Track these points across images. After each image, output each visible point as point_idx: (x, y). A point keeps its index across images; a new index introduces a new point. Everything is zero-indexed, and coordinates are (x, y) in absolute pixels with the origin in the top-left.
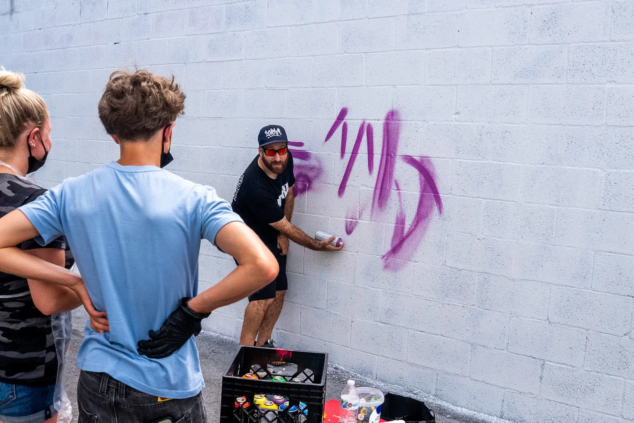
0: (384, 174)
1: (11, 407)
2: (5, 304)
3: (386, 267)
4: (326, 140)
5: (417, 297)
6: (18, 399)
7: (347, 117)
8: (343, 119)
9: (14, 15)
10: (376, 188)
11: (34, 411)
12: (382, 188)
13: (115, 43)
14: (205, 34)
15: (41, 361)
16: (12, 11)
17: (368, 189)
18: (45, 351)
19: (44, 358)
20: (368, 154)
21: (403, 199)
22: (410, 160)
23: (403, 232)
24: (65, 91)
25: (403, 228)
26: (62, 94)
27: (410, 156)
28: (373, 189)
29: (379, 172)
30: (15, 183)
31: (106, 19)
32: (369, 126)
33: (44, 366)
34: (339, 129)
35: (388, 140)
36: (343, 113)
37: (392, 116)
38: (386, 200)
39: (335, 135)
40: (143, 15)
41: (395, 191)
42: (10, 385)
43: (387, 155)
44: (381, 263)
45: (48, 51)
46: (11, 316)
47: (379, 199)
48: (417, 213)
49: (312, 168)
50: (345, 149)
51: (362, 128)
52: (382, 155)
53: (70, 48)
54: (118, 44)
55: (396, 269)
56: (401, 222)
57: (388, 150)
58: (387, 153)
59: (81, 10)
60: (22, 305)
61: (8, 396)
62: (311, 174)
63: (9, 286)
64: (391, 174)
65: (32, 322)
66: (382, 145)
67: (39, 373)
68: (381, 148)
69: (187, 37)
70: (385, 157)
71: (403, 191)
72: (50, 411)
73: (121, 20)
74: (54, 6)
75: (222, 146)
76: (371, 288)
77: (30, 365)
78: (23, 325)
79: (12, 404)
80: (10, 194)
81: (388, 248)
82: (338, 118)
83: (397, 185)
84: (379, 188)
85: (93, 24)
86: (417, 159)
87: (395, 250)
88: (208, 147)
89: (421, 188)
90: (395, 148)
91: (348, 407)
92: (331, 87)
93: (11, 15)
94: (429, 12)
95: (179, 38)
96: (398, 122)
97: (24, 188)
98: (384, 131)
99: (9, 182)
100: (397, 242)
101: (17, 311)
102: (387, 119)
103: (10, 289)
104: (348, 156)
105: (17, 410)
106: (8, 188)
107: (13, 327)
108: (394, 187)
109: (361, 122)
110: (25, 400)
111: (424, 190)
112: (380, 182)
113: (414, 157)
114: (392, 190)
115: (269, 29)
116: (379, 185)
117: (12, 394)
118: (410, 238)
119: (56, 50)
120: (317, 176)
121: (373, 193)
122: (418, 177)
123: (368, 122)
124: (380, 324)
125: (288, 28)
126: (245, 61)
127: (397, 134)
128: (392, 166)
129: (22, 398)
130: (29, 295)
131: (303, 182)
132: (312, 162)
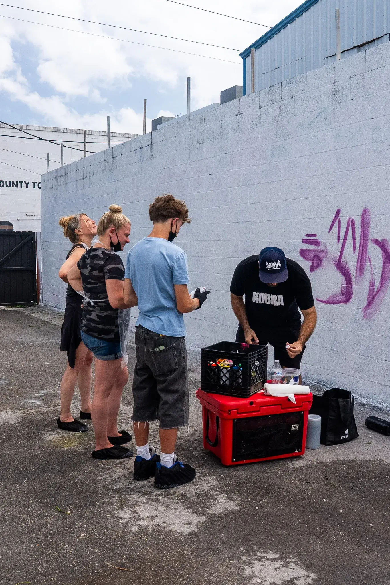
0: (362, 252)
1: (100, 350)
2: (98, 304)
3: (365, 316)
4: (329, 232)
5: (383, 336)
6: (102, 347)
7: (340, 215)
8: (338, 217)
9: (153, 159)
10: (358, 263)
11: (110, 354)
12: (361, 262)
13: (210, 174)
14: (260, 165)
15: (113, 331)
16: (152, 157)
17: (353, 263)
18: (115, 327)
19: (114, 330)
20: (353, 239)
21: (373, 269)
22: (377, 242)
23: (373, 291)
25: (374, 289)
27: (377, 239)
28: (356, 263)
29: (359, 251)
30: (104, 252)
31: (204, 158)
32: (353, 220)
33: (114, 333)
34: (336, 223)
35: (364, 229)
36: (338, 212)
37: (365, 212)
38: (364, 270)
39: (334, 227)
40: (225, 154)
41: (368, 264)
42: (99, 340)
43: (363, 239)
44: (361, 314)
45: (172, 182)
46: (101, 310)
47: (360, 270)
48: (382, 278)
49: (321, 251)
50: (340, 236)
51: (349, 222)
52: (361, 239)
53: (185, 180)
54: (212, 175)
55: (370, 318)
56: (372, 285)
57: (364, 236)
58: (363, 238)
59: (190, 153)
60: (105, 304)
61: (99, 345)
62: (321, 255)
63: (100, 296)
64: (366, 252)
65: (108, 313)
66: (360, 232)
67: (112, 336)
68: (360, 234)
69: (249, 167)
70: (362, 240)
71: (373, 264)
72: (117, 356)
73: (213, 158)
74: (175, 152)
75: (271, 239)
76: (357, 332)
77: (108, 332)
78: (105, 314)
79: (101, 349)
80: (102, 256)
81: (366, 303)
82: (335, 216)
83: (370, 260)
84: (360, 262)
85: (197, 162)
86: (380, 240)
87: (370, 304)
88: (263, 241)
89: (383, 261)
90: (368, 235)
91: (274, 374)
92: (331, 195)
93: (151, 159)
94: (384, 139)
95: (245, 168)
96: (369, 216)
97: (108, 253)
98: (361, 223)
99: (102, 251)
100: (370, 299)
101: (103, 307)
102: (363, 215)
103: (101, 297)
104: (341, 241)
105: (103, 352)
106: (101, 253)
107: (101, 315)
108: (368, 261)
109: (348, 217)
110: (106, 348)
111: (385, 262)
112: (360, 258)
113: (378, 240)
114: (367, 263)
115: (295, 159)
116: (360, 260)
117: (100, 344)
118: (378, 296)
120: (324, 257)
121: (356, 266)
122: (381, 253)
123: (352, 217)
124: (362, 357)
125: (306, 157)
126: (283, 181)
127: (369, 224)
128: (366, 247)
129: (105, 346)
130: (108, 301)
131: (317, 261)
132: (322, 247)
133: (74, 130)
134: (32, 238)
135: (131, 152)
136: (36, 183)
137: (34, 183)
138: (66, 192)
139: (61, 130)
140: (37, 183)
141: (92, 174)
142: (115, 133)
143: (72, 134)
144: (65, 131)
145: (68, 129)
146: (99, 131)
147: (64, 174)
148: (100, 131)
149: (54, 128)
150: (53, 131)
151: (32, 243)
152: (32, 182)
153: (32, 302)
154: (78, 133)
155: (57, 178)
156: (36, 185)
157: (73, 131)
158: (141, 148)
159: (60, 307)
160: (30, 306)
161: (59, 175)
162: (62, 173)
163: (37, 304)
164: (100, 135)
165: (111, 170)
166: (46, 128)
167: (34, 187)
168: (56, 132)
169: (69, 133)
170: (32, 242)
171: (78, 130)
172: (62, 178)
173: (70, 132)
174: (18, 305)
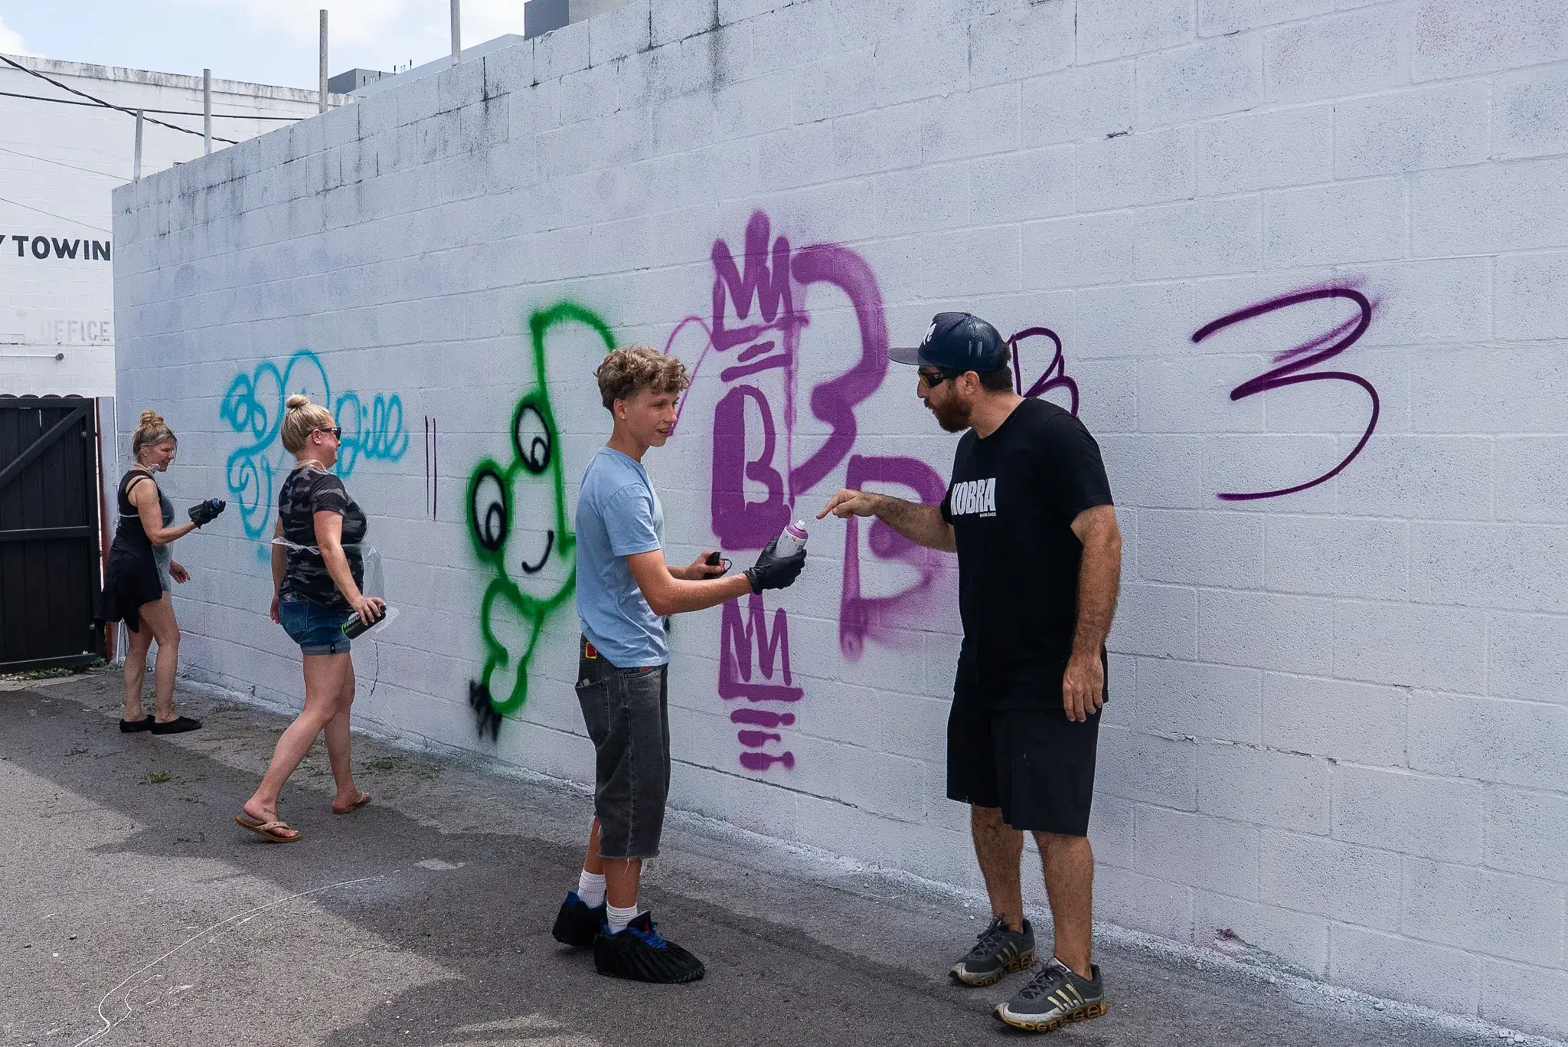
9: (726, 93)
13: (1111, 136)
14: (1490, 73)
24: (921, 294)
26: (911, 303)
31: (1070, 66)
40: (1222, 39)
45: (853, 182)
53: (934, 166)
54: (1124, 136)
59: (974, 49)
69: (1411, 90)
74: (871, 49)
85: (1019, 84)
93: (715, 91)
95: (1376, 94)
119: (883, 175)
133: (149, 75)
134: (84, 419)
135: (590, 67)
136: (26, 239)
137: (21, 240)
138: (237, 245)
139: (105, 71)
140: (31, 240)
141: (367, 173)
142: (280, 90)
143: (142, 86)
144: (121, 75)
145: (129, 72)
146: (230, 81)
147: (224, 178)
148: (233, 82)
149: (85, 66)
150: (83, 74)
151: (84, 439)
152: (14, 238)
153: (85, 656)
154: (160, 86)
155: (188, 195)
156: (27, 246)
157: (146, 76)
158: (651, 47)
159: (214, 677)
160: (80, 667)
161: (200, 187)
162: (218, 174)
163: (108, 661)
164: (232, 94)
165: (478, 149)
166: (56, 63)
167: (21, 254)
168: (90, 77)
169: (131, 85)
170: (80, 434)
171: (163, 76)
172: (217, 192)
173: (137, 80)
174: (36, 667)
